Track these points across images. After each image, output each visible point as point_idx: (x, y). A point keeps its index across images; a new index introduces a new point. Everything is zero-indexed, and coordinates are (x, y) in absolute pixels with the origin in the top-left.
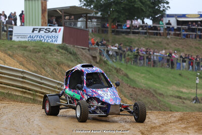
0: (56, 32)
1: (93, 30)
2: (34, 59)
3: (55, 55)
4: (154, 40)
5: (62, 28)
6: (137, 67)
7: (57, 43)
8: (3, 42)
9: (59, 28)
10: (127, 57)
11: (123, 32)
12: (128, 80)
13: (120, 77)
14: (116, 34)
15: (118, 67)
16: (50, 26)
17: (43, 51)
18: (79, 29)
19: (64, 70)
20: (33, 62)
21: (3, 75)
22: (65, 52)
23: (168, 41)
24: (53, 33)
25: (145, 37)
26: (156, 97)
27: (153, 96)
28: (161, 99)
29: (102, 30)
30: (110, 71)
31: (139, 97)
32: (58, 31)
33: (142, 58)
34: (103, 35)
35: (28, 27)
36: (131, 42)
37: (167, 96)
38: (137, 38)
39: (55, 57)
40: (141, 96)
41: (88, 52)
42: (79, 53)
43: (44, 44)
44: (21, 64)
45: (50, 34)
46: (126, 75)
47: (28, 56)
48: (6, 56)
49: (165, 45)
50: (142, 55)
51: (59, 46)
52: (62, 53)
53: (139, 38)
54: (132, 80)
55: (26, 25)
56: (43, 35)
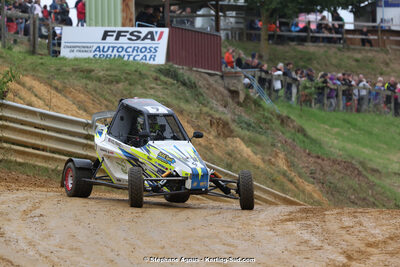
0: (153, 39)
2: (107, 96)
3: (151, 88)
4: (358, 56)
5: (166, 31)
6: (323, 113)
7: (155, 63)
8: (40, 61)
9: (160, 30)
11: (292, 39)
12: (305, 139)
13: (288, 135)
14: (277, 43)
15: (284, 112)
16: (139, 26)
17: (126, 79)
18: (200, 33)
20: (106, 103)
21: (46, 132)
22: (170, 80)
23: (387, 58)
24: (146, 41)
25: (339, 50)
26: (364, 176)
27: (360, 174)
28: (377, 181)
29: (247, 34)
30: (267, 120)
31: (329, 177)
32: (156, 38)
33: (333, 94)
34: (251, 45)
35: (93, 28)
36: (310, 59)
37: (388, 175)
38: (322, 51)
39: (152, 92)
40: (333, 175)
41: (220, 81)
42: (200, 83)
43: (126, 64)
44: (82, 107)
45: (140, 44)
46: (301, 130)
47: (95, 91)
49: (382, 66)
50: (332, 87)
51: (160, 70)
52: (166, 83)
53: (326, 52)
54: (314, 141)
55: (90, 25)
56: (125, 46)
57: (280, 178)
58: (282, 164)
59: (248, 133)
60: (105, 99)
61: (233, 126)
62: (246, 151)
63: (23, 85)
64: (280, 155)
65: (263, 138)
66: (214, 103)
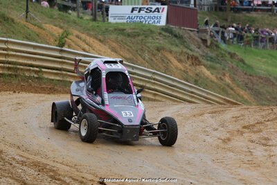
0: (159, 12)
1: (208, 8)
2: (129, 44)
3: (157, 39)
5: (166, 7)
6: (257, 51)
7: (160, 25)
8: (97, 25)
9: (162, 7)
10: (245, 40)
11: (244, 10)
12: (244, 66)
16: (151, 5)
17: (143, 34)
18: (185, 8)
19: (165, 56)
20: (128, 48)
22: (168, 34)
24: (155, 13)
25: (270, 15)
27: (273, 84)
30: (223, 55)
32: (161, 11)
33: (264, 40)
34: (221, 13)
35: (126, 6)
36: (253, 21)
38: (260, 16)
39: (157, 41)
40: (258, 85)
41: (197, 34)
42: (185, 36)
43: (144, 26)
44: (114, 50)
45: (151, 15)
46: (242, 61)
47: (122, 41)
48: (96, 41)
50: (263, 36)
51: (163, 29)
52: (165, 36)
53: (262, 17)
54: (250, 67)
55: (124, 5)
56: (144, 16)
57: (226, 87)
58: (227, 80)
59: (209, 63)
60: (128, 46)
61: (201, 59)
62: (207, 73)
63: (81, 39)
64: (227, 75)
65: (218, 65)
66: (193, 47)
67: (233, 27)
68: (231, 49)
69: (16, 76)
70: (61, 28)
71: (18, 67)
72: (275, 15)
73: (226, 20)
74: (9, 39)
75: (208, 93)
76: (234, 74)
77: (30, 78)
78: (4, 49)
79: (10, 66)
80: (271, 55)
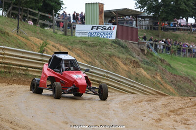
0: (111, 29)
1: (146, 28)
2: (89, 52)
5: (116, 26)
6: (180, 58)
7: (112, 38)
8: (67, 38)
9: (113, 26)
10: (171, 50)
11: (171, 29)
12: (170, 68)
14: (165, 31)
16: (106, 24)
17: (100, 45)
19: (115, 60)
20: (89, 54)
22: (117, 45)
24: (108, 30)
25: (189, 33)
26: (193, 83)
27: (191, 81)
29: (153, 28)
30: (156, 61)
34: (154, 31)
35: (88, 25)
36: (177, 37)
38: (182, 34)
39: (109, 50)
40: (180, 82)
41: (137, 46)
42: (129, 47)
43: (100, 39)
45: (106, 31)
46: (169, 65)
47: (85, 50)
48: (67, 49)
50: (184, 48)
51: (114, 42)
52: (115, 47)
53: (184, 34)
54: (174, 69)
56: (100, 32)
57: (158, 83)
58: (159, 78)
59: (146, 66)
61: (140, 63)
62: (144, 73)
63: (55, 48)
64: (159, 74)
65: (152, 68)
66: (134, 54)
67: (163, 41)
68: (161, 56)
69: (9, 72)
70: (42, 39)
71: (11, 66)
72: (192, 33)
73: (158, 36)
74: (5, 47)
75: (145, 87)
76: (163, 74)
77: (20, 74)
78: (1, 54)
79: (5, 65)
80: (190, 62)
